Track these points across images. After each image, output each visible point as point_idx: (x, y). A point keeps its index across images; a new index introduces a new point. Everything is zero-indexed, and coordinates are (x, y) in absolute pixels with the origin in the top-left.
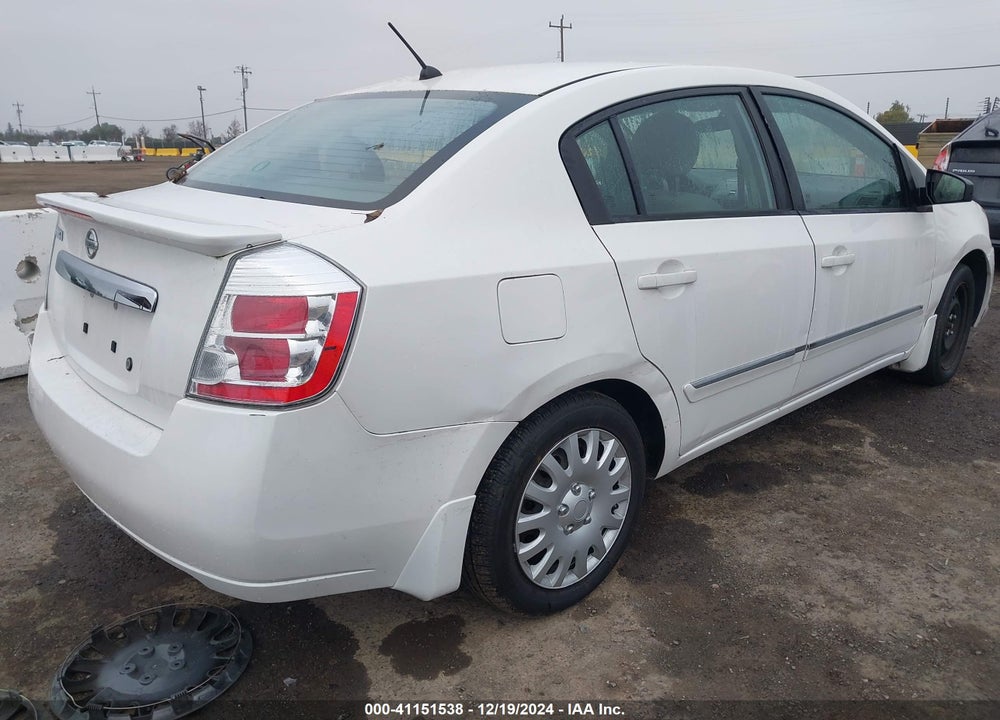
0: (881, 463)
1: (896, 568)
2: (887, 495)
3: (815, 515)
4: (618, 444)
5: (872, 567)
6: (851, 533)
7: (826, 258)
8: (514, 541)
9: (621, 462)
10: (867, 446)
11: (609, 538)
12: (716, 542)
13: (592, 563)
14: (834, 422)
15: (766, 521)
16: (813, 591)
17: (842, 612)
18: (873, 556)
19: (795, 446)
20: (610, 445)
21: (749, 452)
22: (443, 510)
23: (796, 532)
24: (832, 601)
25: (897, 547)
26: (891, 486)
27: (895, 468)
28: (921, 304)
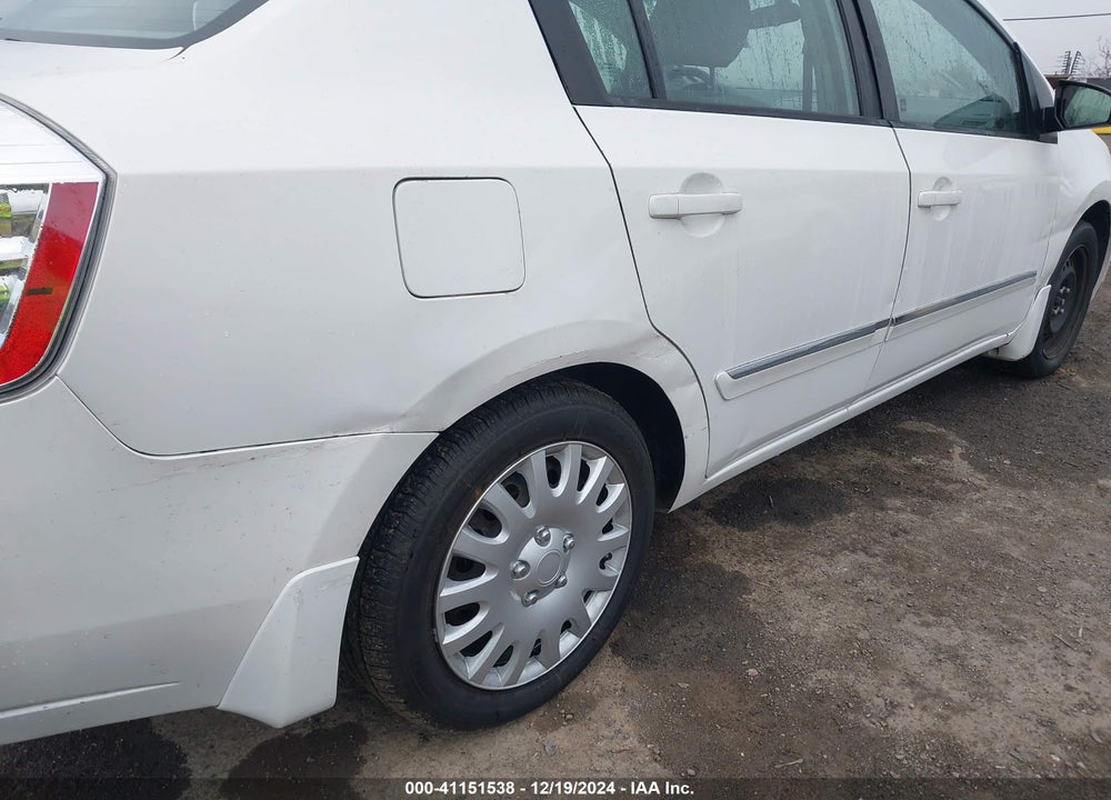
0: (977, 482)
1: (1011, 642)
2: (989, 530)
3: (892, 559)
4: (613, 464)
5: (978, 641)
6: (944, 586)
7: (925, 194)
8: (433, 624)
9: (617, 491)
10: (956, 457)
11: (596, 607)
12: (755, 598)
13: (568, 643)
14: (912, 425)
15: (826, 567)
16: (896, 680)
17: (939, 716)
18: (978, 623)
19: (862, 457)
20: (599, 466)
21: (801, 464)
22: (295, 585)
23: (867, 584)
24: (924, 698)
25: (1008, 608)
26: (991, 516)
27: (995, 489)
28: (1032, 270)
